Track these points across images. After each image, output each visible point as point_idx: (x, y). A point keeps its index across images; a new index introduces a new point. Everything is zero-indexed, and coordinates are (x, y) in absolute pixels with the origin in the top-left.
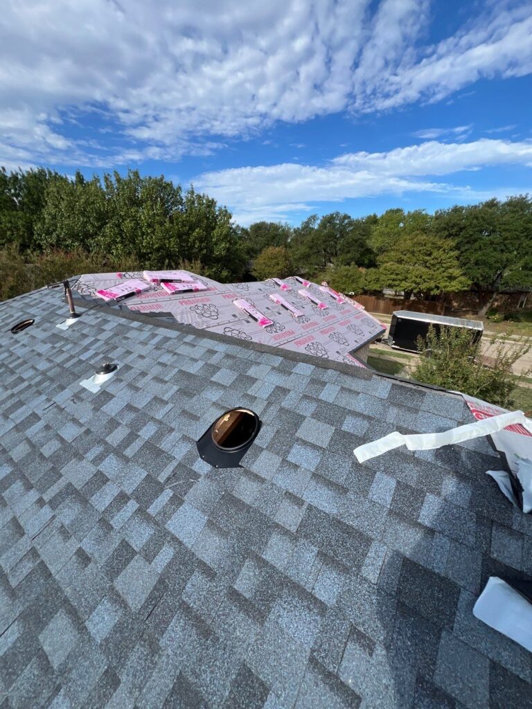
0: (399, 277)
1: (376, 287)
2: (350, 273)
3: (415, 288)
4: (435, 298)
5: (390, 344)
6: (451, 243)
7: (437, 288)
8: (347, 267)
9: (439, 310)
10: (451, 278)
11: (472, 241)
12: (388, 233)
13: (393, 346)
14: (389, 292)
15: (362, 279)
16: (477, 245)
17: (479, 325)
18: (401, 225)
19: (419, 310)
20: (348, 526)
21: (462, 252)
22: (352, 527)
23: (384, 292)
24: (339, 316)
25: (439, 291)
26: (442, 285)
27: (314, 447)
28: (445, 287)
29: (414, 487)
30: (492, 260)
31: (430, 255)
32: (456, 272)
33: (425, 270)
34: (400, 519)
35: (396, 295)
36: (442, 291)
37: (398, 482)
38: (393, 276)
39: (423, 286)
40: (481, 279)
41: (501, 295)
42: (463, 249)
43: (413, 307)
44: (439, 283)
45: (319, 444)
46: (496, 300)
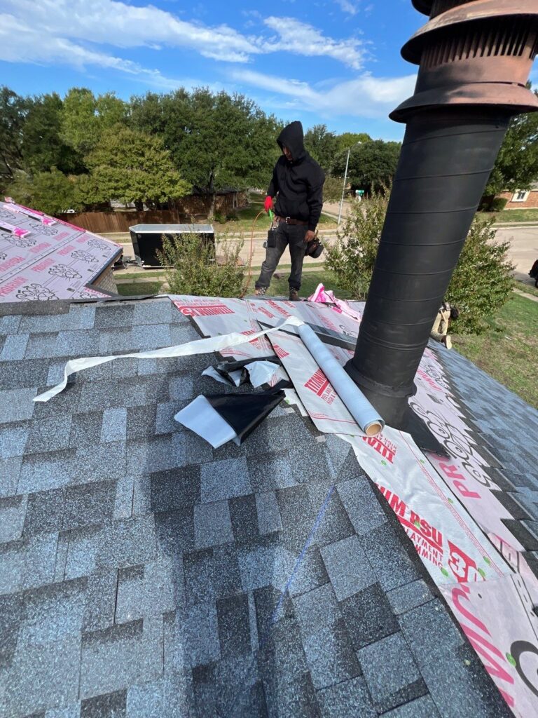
0: (120, 184)
1: (98, 199)
2: (56, 183)
3: (142, 197)
4: (166, 207)
5: (140, 265)
6: (158, 140)
7: (164, 194)
8: (46, 174)
9: (174, 219)
10: (173, 182)
11: (178, 139)
12: (84, 123)
13: (144, 266)
14: (117, 205)
15: (76, 191)
16: (183, 143)
17: (209, 229)
18: (97, 113)
19: (156, 222)
20: (87, 485)
21: (173, 152)
22: (91, 483)
23: (112, 205)
24: (54, 243)
25: (166, 198)
26: (167, 190)
27: (13, 425)
28: (171, 192)
29: (144, 405)
30: (200, 161)
31: (143, 155)
32: (176, 175)
33: (144, 174)
34: (140, 442)
35: (127, 208)
36: (169, 197)
37: (129, 409)
38: (113, 184)
39: (150, 194)
40: (198, 181)
41: (219, 197)
42: (173, 148)
43: (148, 219)
44: (163, 189)
45: (20, 418)
46: (217, 202)
